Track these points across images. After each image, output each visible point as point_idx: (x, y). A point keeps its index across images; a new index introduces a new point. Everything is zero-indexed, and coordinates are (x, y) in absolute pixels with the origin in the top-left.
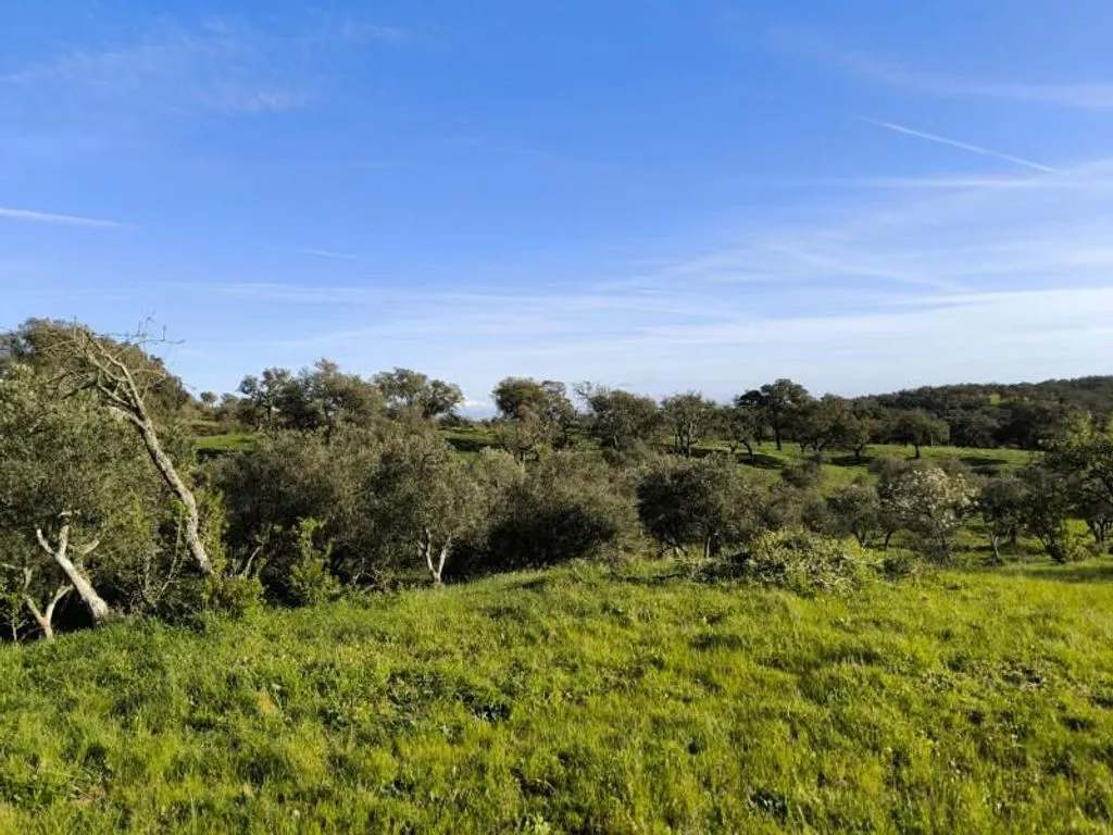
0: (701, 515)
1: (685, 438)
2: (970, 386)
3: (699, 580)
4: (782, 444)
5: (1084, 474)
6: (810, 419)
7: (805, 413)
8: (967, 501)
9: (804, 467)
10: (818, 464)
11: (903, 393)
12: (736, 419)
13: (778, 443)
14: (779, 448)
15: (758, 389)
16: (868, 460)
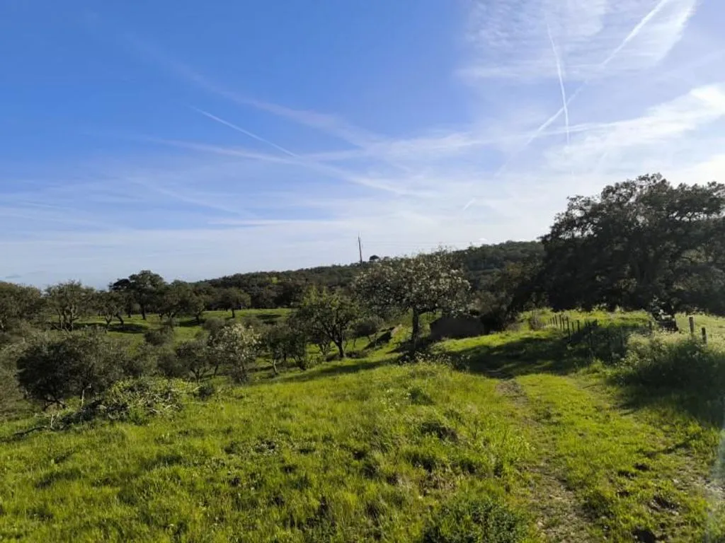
0: (76, 375)
1: (68, 317)
2: (261, 273)
3: (57, 429)
4: (146, 315)
5: (313, 320)
6: (165, 297)
7: (162, 293)
8: (255, 342)
9: (161, 330)
10: (172, 327)
11: (225, 278)
12: (110, 300)
13: (144, 315)
14: (144, 318)
15: (127, 277)
16: (203, 321)
